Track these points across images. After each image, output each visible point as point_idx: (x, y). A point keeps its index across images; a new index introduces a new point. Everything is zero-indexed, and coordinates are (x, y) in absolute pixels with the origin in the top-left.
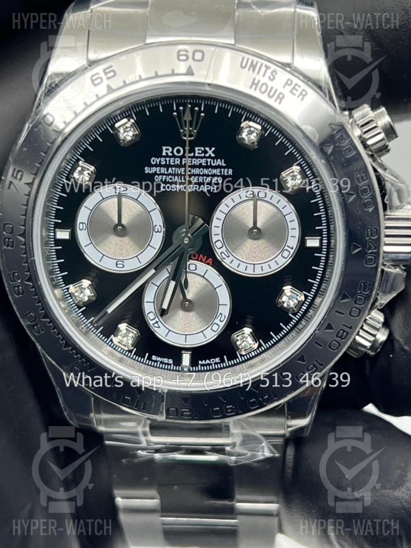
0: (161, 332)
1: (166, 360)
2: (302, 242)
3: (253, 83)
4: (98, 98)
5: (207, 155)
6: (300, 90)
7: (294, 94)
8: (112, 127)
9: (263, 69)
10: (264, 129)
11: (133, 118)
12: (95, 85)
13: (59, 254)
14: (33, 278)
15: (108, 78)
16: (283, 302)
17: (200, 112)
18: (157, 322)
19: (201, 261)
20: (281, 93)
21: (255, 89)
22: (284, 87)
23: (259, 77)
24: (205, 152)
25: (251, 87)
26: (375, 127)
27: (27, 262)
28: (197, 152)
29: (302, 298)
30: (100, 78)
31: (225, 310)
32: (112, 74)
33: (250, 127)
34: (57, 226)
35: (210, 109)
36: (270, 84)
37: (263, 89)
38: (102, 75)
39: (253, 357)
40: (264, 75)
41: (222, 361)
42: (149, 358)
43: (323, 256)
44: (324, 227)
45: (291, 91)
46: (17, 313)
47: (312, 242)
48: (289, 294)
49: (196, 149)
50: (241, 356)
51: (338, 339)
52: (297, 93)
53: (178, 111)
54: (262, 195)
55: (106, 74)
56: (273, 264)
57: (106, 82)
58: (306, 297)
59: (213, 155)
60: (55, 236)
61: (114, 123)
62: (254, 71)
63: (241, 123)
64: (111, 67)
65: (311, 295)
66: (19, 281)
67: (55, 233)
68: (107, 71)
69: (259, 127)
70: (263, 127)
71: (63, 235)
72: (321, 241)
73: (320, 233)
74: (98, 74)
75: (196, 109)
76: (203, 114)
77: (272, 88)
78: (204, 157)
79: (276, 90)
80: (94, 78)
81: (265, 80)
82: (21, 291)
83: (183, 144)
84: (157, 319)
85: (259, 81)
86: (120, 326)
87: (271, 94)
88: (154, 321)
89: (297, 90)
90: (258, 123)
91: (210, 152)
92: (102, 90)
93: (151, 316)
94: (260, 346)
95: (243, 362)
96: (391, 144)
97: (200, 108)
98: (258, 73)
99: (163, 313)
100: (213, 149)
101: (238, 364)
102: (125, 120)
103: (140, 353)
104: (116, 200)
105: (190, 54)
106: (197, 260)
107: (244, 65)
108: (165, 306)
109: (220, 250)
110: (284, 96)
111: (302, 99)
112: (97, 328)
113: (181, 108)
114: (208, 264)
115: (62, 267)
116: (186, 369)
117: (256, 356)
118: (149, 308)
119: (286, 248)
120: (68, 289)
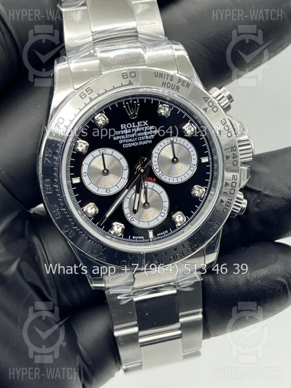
0: (135, 223)
1: (140, 237)
2: (199, 161)
3: (163, 84)
4: (86, 105)
5: (144, 125)
6: (186, 83)
7: (184, 86)
8: (93, 119)
9: (166, 76)
10: (171, 107)
11: (103, 113)
12: (83, 98)
13: (75, 192)
14: (66, 206)
15: (89, 94)
16: (195, 194)
17: (137, 103)
18: (132, 218)
19: (150, 181)
20: (177, 86)
21: (165, 86)
22: (178, 83)
23: (165, 80)
24: (143, 124)
25: (162, 86)
26: (223, 97)
27: (61, 198)
28: (139, 124)
29: (204, 190)
30: (85, 94)
31: (166, 204)
32: (90, 91)
33: (164, 106)
34: (72, 177)
35: (141, 101)
36: (171, 83)
37: (169, 85)
38: (85, 93)
39: (185, 226)
40: (167, 79)
41: (169, 232)
42: (131, 238)
43: (211, 166)
44: (209, 151)
45: (182, 85)
46: (58, 228)
47: (205, 160)
48: (197, 189)
49: (138, 123)
50: (178, 227)
51: (227, 207)
52: (185, 85)
53: (126, 105)
54: (175, 141)
55: (87, 92)
56: (186, 175)
57: (88, 96)
58: (206, 189)
59: (147, 124)
60: (72, 182)
61: (94, 117)
62: (162, 78)
63: (158, 106)
64: (89, 88)
65: (208, 188)
66: (58, 210)
67: (71, 180)
68: (88, 90)
69: (168, 106)
70: (170, 105)
71: (76, 181)
72: (209, 158)
73: (207, 155)
74: (83, 92)
75: (135, 102)
76: (139, 104)
77: (173, 85)
78: (143, 126)
79: (175, 85)
80: (81, 95)
81: (169, 81)
82: (59, 215)
83: (131, 121)
84: (132, 216)
85: (165, 82)
86: (113, 224)
87: (173, 87)
88: (131, 218)
89: (185, 84)
90: (167, 104)
91: (145, 123)
92: (87, 100)
93: (129, 215)
94: (187, 219)
95: (180, 230)
96: (231, 104)
97: (137, 101)
98: (164, 78)
99: (135, 212)
100: (147, 121)
101: (177, 231)
102: (100, 114)
103: (126, 236)
104: (101, 157)
105: (129, 75)
106: (148, 181)
107: (156, 75)
108: (136, 208)
109: (158, 173)
110: (179, 87)
111: (188, 88)
112: (101, 227)
113: (127, 103)
114: (154, 182)
115: (78, 199)
116: (151, 240)
117: (186, 225)
118: (127, 211)
119: (192, 165)
120: (83, 210)
